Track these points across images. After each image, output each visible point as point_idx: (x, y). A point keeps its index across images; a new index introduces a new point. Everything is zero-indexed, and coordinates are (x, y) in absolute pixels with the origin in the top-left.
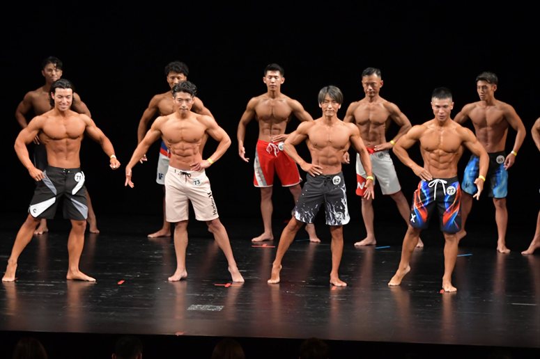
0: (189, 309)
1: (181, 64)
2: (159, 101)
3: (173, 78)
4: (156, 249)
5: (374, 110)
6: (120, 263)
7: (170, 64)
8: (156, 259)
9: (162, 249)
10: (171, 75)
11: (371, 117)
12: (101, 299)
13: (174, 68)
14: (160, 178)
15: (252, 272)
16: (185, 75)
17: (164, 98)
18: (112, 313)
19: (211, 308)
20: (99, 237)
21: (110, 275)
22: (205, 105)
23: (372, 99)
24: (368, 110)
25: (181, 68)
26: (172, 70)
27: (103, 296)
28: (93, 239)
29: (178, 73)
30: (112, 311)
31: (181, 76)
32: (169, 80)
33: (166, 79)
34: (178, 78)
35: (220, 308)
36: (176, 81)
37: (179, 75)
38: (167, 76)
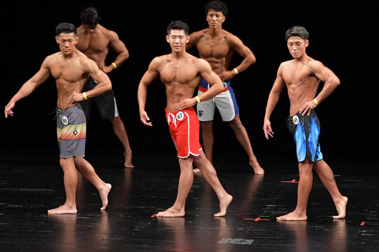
0: (219, 243)
1: (221, 3)
3: (212, 15)
7: (210, 3)
12: (135, 232)
13: (213, 5)
14: (200, 115)
15: (279, 207)
16: (223, 13)
18: (145, 246)
19: (241, 241)
20: (134, 172)
21: (143, 209)
25: (220, 7)
26: (211, 8)
27: (137, 228)
29: (217, 10)
30: (145, 244)
31: (220, 14)
32: (209, 18)
34: (217, 16)
35: (249, 242)
36: (215, 18)
37: (218, 13)
38: (207, 15)
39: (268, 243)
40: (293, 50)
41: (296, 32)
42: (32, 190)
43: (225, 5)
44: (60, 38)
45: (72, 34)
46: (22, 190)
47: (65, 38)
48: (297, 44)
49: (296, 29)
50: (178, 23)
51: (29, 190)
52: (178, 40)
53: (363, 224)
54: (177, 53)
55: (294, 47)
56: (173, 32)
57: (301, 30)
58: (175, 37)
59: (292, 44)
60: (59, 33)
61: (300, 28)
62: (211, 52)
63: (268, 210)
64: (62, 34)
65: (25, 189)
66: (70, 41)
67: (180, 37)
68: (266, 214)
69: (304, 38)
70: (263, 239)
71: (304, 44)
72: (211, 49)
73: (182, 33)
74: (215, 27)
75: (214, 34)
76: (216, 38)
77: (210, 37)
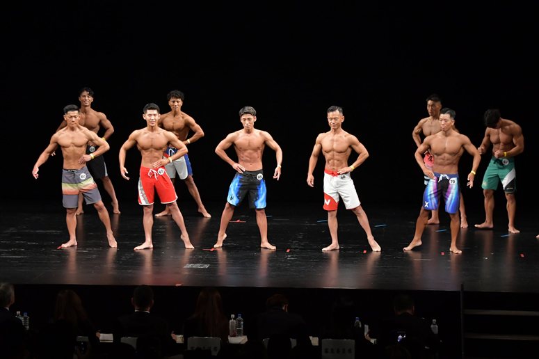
0: (185, 267)
1: (179, 92)
2: (164, 119)
3: (174, 102)
4: (161, 225)
5: (337, 140)
7: (172, 92)
8: (161, 232)
9: (165, 225)
10: (172, 100)
11: (335, 147)
16: (182, 100)
22: (197, 122)
24: (333, 140)
25: (179, 95)
26: (173, 96)
27: (123, 258)
28: (116, 218)
29: (177, 98)
31: (179, 100)
32: (171, 103)
33: (168, 103)
34: (178, 102)
36: (176, 103)
38: (169, 101)
40: (246, 123)
41: (247, 111)
42: (45, 232)
43: (183, 94)
44: (68, 115)
45: (77, 112)
46: (38, 231)
47: (72, 115)
48: (249, 119)
49: (248, 109)
50: (153, 105)
52: (153, 117)
54: (152, 127)
55: (247, 122)
56: (149, 112)
57: (251, 109)
58: (150, 115)
59: (245, 120)
60: (67, 112)
61: (250, 108)
62: (173, 127)
64: (69, 112)
65: (40, 231)
66: (75, 117)
67: (155, 115)
69: (253, 115)
71: (254, 119)
73: (155, 112)
74: (177, 110)
75: (175, 114)
76: (176, 117)
77: (172, 117)
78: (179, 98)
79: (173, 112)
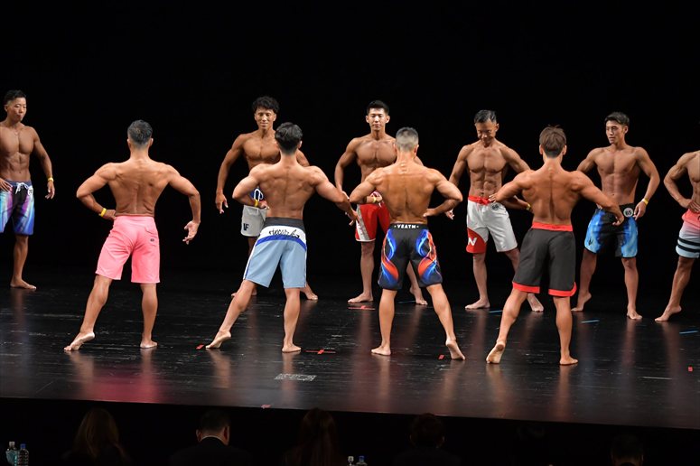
0: (277, 378)
1: (271, 99)
2: (245, 141)
3: (261, 114)
5: (489, 156)
6: (199, 325)
10: (259, 111)
11: (486, 164)
12: (178, 365)
13: (262, 103)
14: (245, 229)
15: (347, 337)
16: (275, 112)
17: (250, 138)
18: (189, 382)
19: (301, 377)
21: (188, 339)
23: (487, 144)
24: (483, 155)
25: (270, 104)
26: (260, 105)
27: (180, 361)
29: (267, 109)
30: (190, 379)
31: (270, 112)
32: (257, 117)
33: (254, 116)
34: (267, 115)
35: (311, 378)
36: (265, 118)
37: (268, 112)
38: (255, 112)
39: (332, 379)
42: (57, 316)
43: (276, 103)
46: (45, 315)
51: (53, 315)
53: (441, 357)
62: (260, 155)
63: (334, 341)
65: (50, 315)
68: (331, 346)
70: (327, 375)
72: (259, 150)
74: (266, 128)
75: (264, 134)
76: (267, 139)
77: (259, 138)
78: (270, 108)
79: (260, 131)
